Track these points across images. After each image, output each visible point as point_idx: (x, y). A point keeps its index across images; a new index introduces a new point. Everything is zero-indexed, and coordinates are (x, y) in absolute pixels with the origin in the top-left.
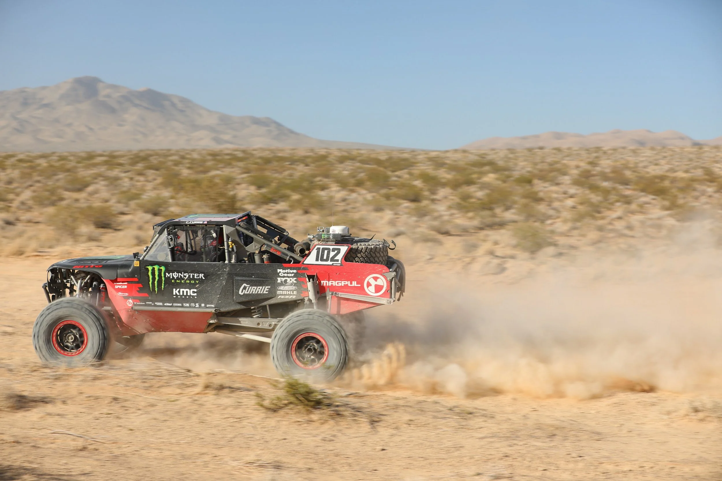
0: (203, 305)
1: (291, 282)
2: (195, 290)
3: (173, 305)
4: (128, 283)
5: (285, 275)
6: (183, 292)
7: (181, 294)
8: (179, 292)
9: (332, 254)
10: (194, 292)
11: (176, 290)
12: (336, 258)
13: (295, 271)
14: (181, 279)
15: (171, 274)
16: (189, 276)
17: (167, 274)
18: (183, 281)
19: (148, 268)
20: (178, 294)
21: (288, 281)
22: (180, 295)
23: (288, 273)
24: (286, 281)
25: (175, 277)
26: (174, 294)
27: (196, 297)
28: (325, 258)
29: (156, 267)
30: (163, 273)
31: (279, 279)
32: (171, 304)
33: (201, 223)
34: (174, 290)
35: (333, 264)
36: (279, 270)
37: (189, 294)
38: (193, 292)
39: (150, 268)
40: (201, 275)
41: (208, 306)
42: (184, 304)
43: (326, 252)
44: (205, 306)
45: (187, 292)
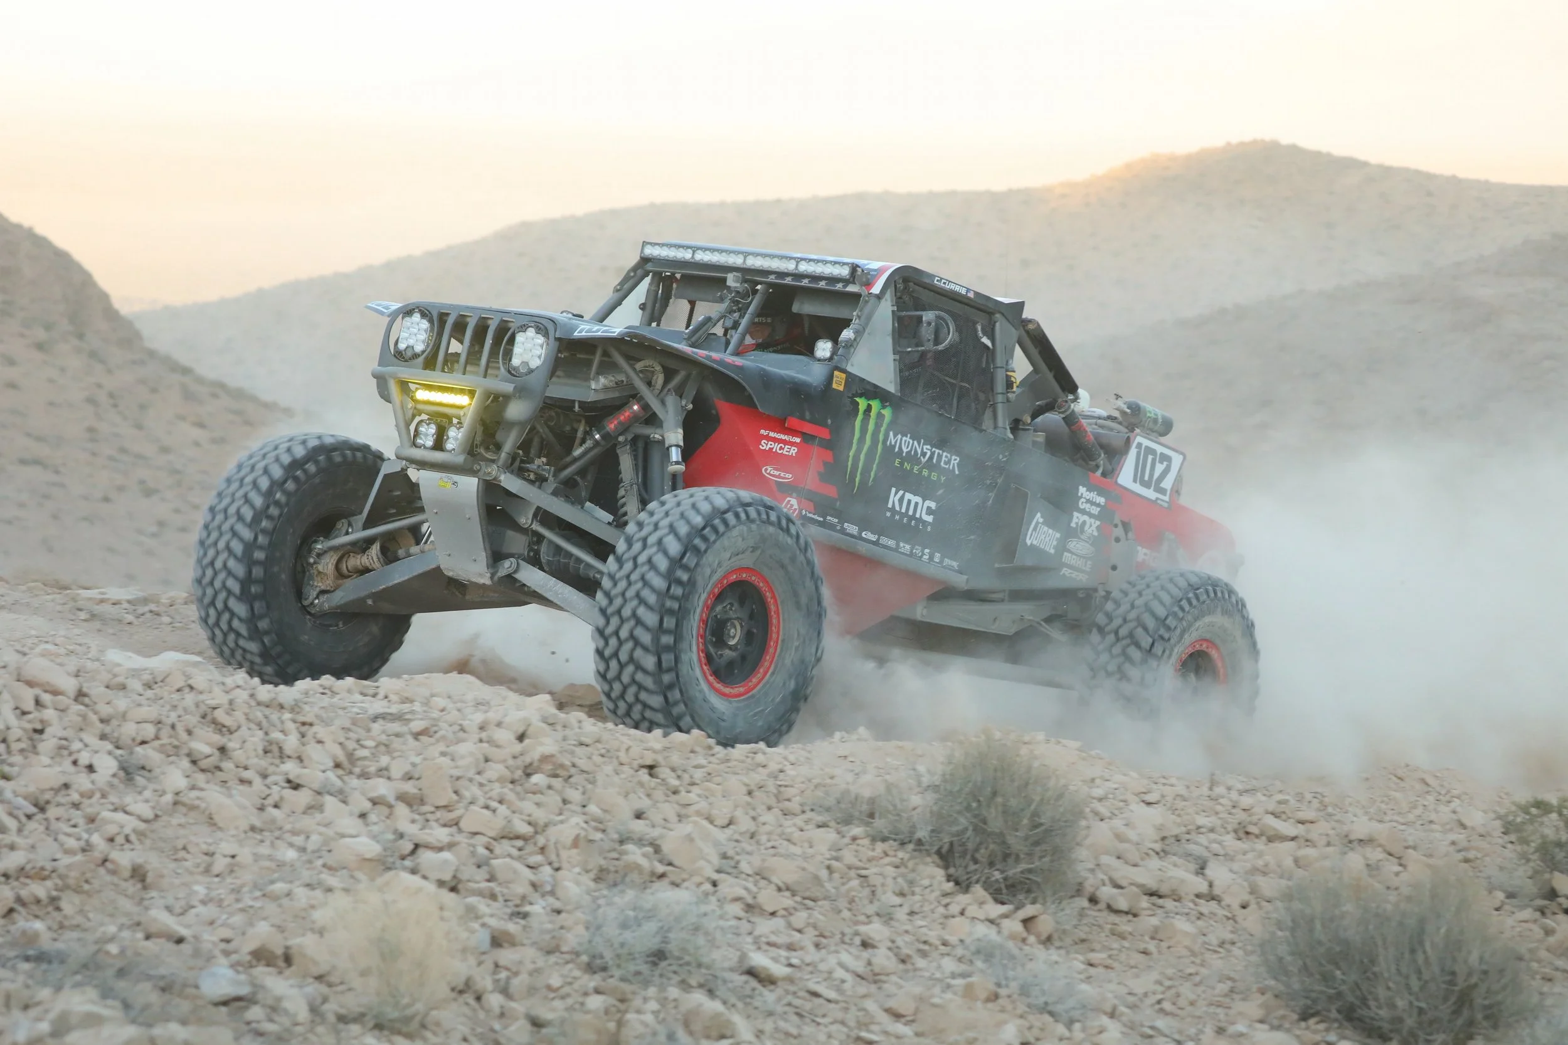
0: (937, 557)
1: (1090, 531)
2: (933, 505)
3: (878, 539)
4: (803, 440)
5: (1087, 507)
6: (909, 501)
7: (903, 510)
8: (901, 500)
9: (1160, 468)
10: (930, 511)
11: (896, 493)
12: (1162, 485)
13: (1101, 500)
14: (913, 458)
15: (899, 436)
16: (933, 454)
17: (891, 434)
18: (916, 468)
19: (858, 404)
20: (897, 508)
21: (1086, 528)
22: (900, 513)
23: (1093, 503)
24: (1084, 523)
25: (905, 450)
26: (890, 506)
27: (929, 529)
28: (1146, 478)
29: (875, 404)
30: (883, 429)
31: (1076, 514)
32: (873, 538)
33: (963, 292)
34: (894, 490)
35: (1157, 499)
36: (1082, 490)
37: (918, 516)
38: (929, 508)
39: (862, 403)
40: (955, 460)
41: (947, 561)
42: (902, 544)
43: (1150, 457)
44: (941, 562)
45: (917, 504)
